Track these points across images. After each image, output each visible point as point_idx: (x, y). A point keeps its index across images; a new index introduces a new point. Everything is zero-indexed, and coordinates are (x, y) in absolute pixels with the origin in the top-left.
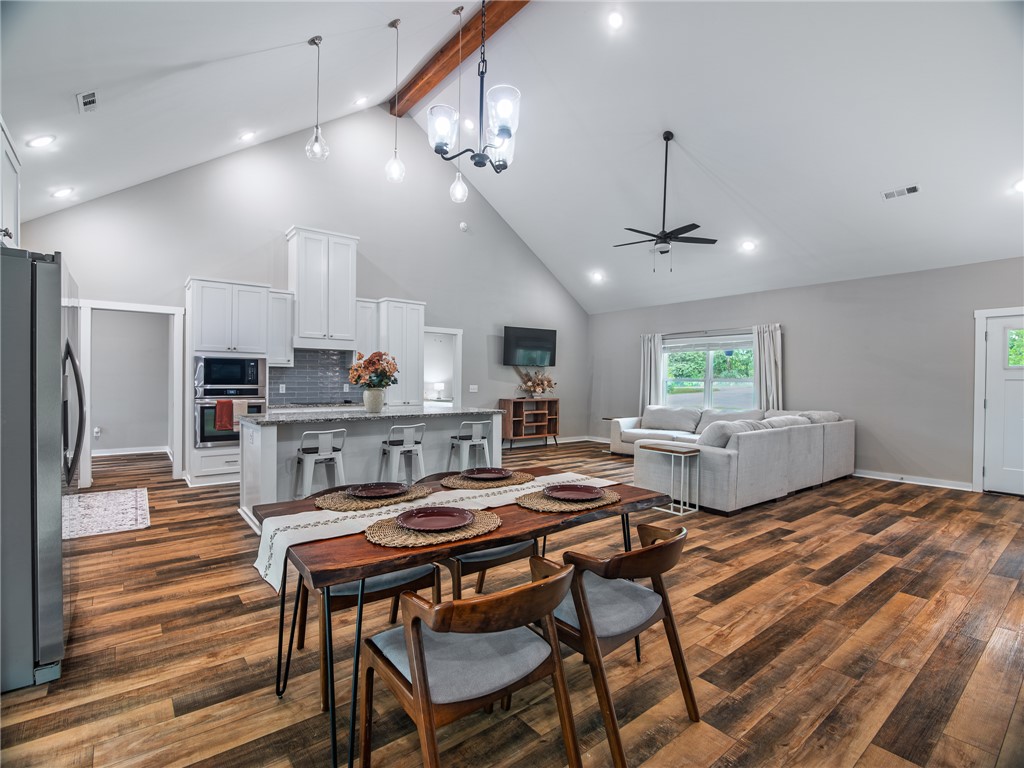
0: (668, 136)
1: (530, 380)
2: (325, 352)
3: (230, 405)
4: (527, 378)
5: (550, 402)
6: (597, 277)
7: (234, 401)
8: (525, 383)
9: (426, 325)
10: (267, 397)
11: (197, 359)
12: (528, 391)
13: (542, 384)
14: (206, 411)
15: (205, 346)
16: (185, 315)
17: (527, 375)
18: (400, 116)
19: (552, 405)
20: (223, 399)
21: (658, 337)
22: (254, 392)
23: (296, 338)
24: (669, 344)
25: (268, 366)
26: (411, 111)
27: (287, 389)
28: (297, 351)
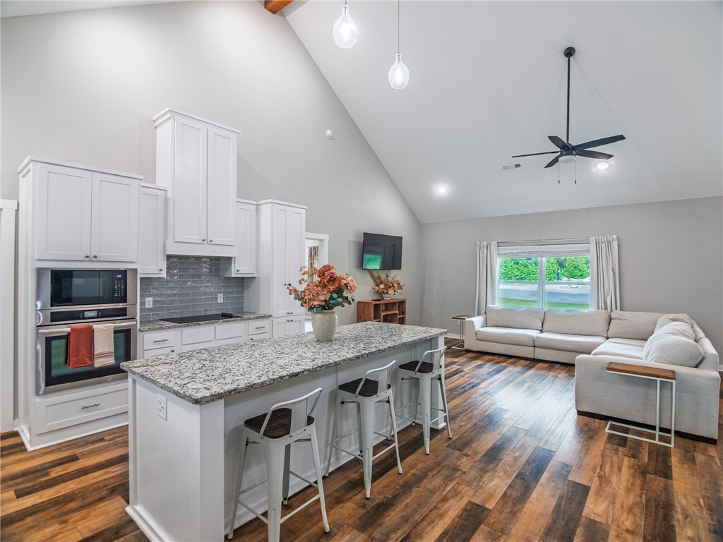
0: (569, 53)
1: (381, 283)
2: (198, 259)
3: (90, 332)
4: (378, 281)
5: (399, 302)
6: (442, 190)
7: (96, 326)
8: (377, 285)
9: (307, 231)
10: (138, 318)
11: (40, 272)
12: (380, 294)
13: (393, 286)
14: (54, 343)
15: (53, 254)
16: (17, 211)
17: (379, 278)
18: (274, 12)
19: (401, 304)
20: (79, 325)
21: (494, 244)
22: (122, 313)
23: (170, 242)
24: (503, 250)
25: (139, 276)
26: (285, 9)
27: (154, 302)
28: (169, 257)
